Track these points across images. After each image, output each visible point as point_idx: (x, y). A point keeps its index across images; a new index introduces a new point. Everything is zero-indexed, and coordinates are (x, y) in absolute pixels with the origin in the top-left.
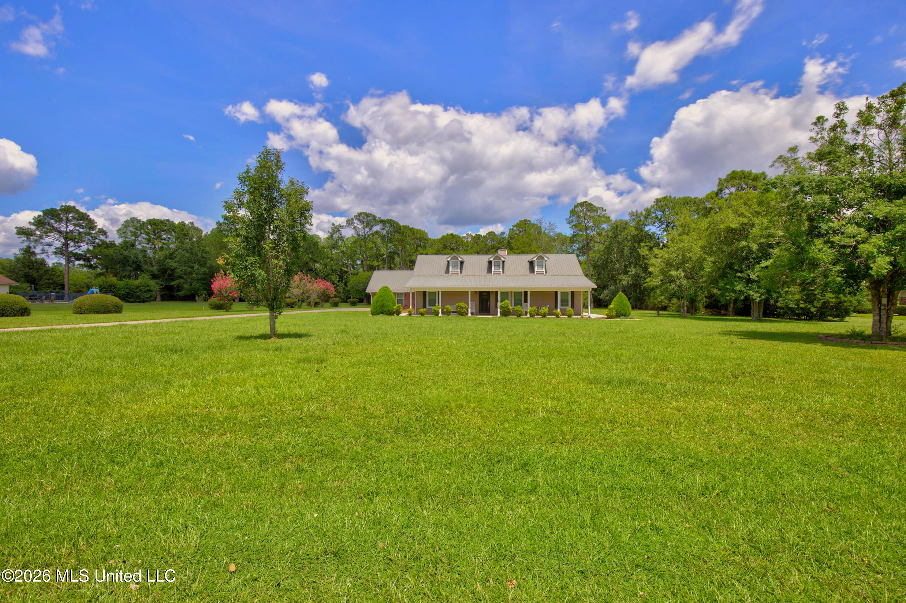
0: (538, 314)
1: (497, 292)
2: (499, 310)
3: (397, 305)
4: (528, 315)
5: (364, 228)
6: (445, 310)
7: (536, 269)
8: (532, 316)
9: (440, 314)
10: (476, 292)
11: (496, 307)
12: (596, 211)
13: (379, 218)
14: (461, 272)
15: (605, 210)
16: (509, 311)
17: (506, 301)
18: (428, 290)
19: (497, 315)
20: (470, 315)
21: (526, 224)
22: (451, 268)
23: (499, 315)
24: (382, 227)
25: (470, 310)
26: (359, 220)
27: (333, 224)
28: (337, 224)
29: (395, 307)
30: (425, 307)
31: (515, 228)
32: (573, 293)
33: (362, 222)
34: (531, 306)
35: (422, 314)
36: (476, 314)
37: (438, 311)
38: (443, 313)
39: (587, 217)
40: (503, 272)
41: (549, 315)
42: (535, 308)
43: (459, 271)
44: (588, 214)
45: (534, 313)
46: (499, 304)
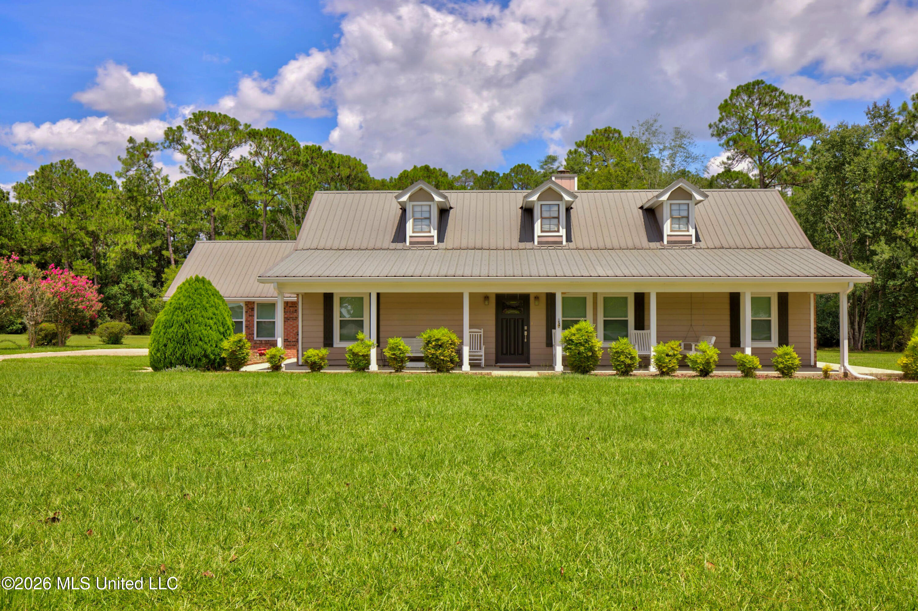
0: (683, 365)
1: (551, 298)
2: (559, 352)
3: (234, 338)
4: (653, 369)
5: (207, 150)
6: (388, 353)
7: (667, 228)
8: (665, 371)
9: (374, 367)
10: (486, 297)
11: (550, 343)
12: (784, 104)
13: (247, 126)
14: (441, 238)
15: (808, 104)
16: (594, 356)
17: (582, 324)
18: (337, 291)
19: (551, 366)
20: (466, 367)
21: (608, 138)
22: (409, 225)
23: (559, 367)
24: (254, 149)
25: (466, 351)
26: (197, 131)
27: (131, 140)
28: (140, 140)
29: (226, 344)
30: (328, 342)
31: (582, 150)
32: (783, 298)
33: (204, 137)
34: (662, 338)
35: (315, 367)
36: (488, 366)
37: (367, 357)
38: (383, 362)
39: (761, 122)
40: (569, 239)
41: (720, 366)
42: (674, 344)
43: (434, 233)
44: (765, 111)
45: (674, 363)
46: (559, 334)
